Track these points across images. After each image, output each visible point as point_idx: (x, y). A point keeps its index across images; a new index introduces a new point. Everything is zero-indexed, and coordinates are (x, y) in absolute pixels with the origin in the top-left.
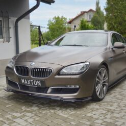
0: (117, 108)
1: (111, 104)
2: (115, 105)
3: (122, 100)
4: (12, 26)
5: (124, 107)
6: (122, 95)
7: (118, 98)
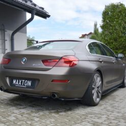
0: (105, 121)
1: (100, 116)
2: (104, 117)
3: (112, 112)
4: (8, 38)
5: (113, 120)
6: (113, 107)
7: (108, 111)
